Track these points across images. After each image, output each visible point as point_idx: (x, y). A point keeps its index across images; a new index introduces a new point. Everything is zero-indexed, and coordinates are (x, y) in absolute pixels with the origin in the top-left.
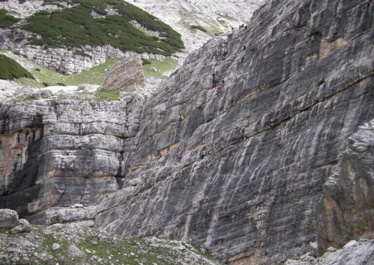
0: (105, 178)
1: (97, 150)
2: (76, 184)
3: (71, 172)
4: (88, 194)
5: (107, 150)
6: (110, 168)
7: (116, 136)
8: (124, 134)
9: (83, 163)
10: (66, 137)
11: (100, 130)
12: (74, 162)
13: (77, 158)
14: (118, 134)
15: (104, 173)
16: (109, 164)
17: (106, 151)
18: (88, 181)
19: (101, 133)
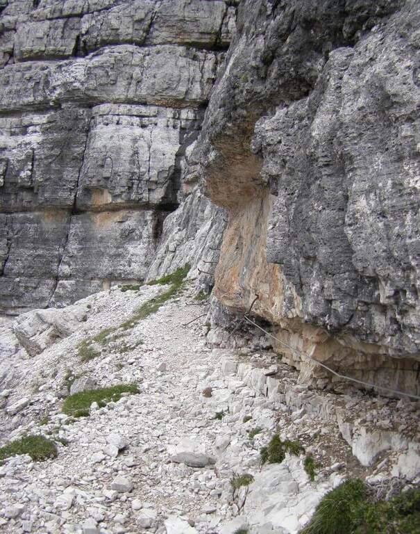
0: (118, 217)
1: (104, 108)
2: (41, 240)
3: (26, 196)
4: (68, 277)
5: (145, 104)
6: (134, 180)
7: (188, 45)
8: (218, 34)
9: (61, 158)
10: (29, 68)
11: (126, 30)
12: (33, 160)
13: (41, 144)
14: (194, 38)
15: (115, 196)
16: (132, 162)
17: (135, 109)
18: (76, 227)
19: (130, 42)
